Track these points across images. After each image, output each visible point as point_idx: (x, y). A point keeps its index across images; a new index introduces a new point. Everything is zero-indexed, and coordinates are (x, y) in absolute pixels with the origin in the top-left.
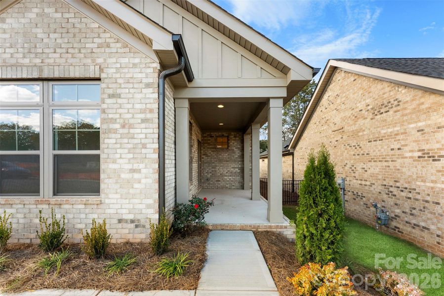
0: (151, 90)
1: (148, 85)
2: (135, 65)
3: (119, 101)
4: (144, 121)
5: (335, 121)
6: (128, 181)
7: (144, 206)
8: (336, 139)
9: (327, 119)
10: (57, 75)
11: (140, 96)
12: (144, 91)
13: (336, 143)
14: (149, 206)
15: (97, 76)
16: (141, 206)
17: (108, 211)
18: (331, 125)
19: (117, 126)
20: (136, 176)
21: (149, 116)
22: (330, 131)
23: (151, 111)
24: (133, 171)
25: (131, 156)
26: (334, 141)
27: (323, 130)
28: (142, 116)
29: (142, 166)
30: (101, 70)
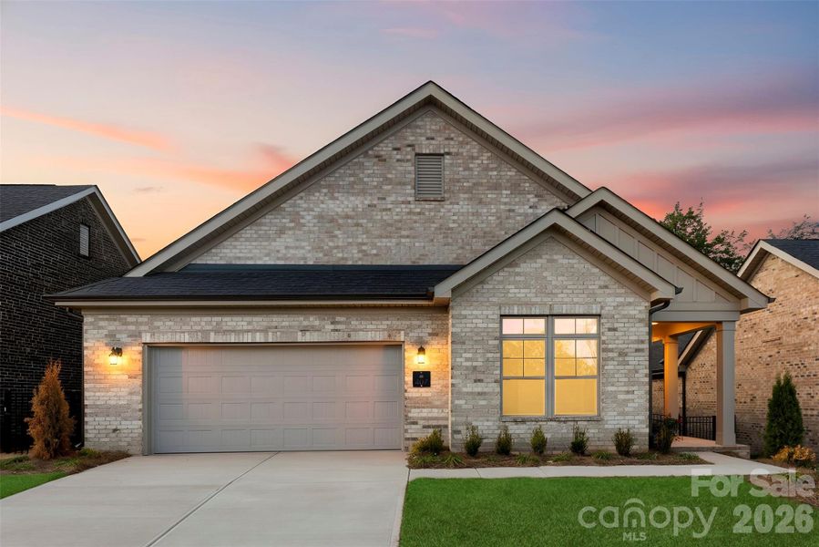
0: (642, 325)
1: (641, 321)
2: (630, 304)
3: (617, 333)
4: (637, 350)
5: (768, 327)
6: (624, 400)
7: (637, 422)
8: (768, 353)
9: (753, 322)
10: (564, 312)
11: (633, 329)
12: (637, 325)
13: (769, 359)
14: (641, 422)
15: (598, 313)
16: (634, 422)
17: (606, 426)
18: (761, 331)
19: (615, 355)
20: (630, 396)
21: (641, 346)
22: (759, 342)
23: (642, 342)
24: (628, 392)
25: (626, 380)
26: (765, 355)
27: (747, 338)
28: (636, 346)
29: (634, 388)
30: (602, 308)
